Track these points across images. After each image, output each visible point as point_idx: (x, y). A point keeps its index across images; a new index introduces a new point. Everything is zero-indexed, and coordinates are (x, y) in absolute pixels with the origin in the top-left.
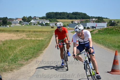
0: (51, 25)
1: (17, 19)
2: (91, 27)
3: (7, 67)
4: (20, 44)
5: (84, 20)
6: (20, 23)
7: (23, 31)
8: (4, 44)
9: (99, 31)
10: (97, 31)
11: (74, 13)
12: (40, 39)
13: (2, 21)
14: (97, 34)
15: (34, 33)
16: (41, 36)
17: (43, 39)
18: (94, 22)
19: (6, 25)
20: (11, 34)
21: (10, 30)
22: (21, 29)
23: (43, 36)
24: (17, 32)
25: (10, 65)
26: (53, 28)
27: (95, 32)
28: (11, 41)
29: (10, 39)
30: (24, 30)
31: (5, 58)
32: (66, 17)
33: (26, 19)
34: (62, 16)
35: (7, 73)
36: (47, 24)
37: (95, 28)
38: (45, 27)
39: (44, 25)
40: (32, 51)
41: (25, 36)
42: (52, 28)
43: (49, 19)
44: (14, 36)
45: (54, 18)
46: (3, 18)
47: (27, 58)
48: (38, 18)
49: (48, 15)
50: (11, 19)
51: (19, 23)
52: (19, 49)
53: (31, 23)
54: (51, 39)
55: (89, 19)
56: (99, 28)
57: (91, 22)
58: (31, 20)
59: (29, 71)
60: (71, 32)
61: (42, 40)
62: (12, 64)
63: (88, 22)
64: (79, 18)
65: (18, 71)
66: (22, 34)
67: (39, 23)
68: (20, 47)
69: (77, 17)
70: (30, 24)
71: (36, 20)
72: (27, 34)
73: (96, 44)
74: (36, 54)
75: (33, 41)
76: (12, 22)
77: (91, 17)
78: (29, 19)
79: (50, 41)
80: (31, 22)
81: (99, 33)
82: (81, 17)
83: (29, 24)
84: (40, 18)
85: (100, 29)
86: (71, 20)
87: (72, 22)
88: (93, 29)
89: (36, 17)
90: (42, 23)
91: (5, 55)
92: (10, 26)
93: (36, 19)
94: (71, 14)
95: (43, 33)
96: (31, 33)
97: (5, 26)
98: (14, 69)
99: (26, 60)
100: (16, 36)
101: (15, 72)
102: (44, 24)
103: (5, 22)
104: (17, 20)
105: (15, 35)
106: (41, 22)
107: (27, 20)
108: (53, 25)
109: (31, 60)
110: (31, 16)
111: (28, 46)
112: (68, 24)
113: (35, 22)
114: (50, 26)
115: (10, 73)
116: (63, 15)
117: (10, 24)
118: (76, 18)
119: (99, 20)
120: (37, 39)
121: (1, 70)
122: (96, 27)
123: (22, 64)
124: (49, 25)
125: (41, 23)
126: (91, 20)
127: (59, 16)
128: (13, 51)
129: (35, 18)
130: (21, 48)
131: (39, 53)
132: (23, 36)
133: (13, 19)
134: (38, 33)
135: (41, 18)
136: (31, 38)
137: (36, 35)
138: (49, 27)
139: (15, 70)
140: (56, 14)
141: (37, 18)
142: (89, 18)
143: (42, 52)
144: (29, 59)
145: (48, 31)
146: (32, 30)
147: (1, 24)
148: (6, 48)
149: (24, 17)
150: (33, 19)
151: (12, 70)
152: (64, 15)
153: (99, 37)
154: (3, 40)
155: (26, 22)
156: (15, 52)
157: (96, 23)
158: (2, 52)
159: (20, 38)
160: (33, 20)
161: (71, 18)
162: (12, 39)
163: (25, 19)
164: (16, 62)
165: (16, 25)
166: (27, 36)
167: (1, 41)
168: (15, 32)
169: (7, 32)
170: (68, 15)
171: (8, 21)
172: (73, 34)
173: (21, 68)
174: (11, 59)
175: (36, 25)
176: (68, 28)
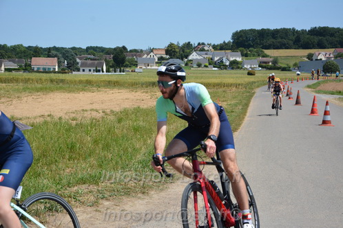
0: (245, 66)
1: (152, 50)
3: (132, 184)
6: (160, 63)
8: (120, 121)
11: (317, 31)
13: (113, 58)
16: (219, 97)
19: (122, 68)
20: (136, 92)
21: (133, 81)
23: (224, 99)
26: (254, 75)
28: (137, 111)
29: (135, 106)
31: (124, 158)
32: (291, 42)
33: (177, 50)
34: (280, 40)
35: (133, 199)
36: (234, 65)
38: (230, 71)
39: (225, 67)
42: (249, 74)
43: (241, 48)
44: (144, 98)
45: (256, 47)
46: (115, 49)
48: (211, 48)
49: (238, 39)
50: (135, 51)
51: (157, 63)
53: (191, 60)
54: (247, 105)
58: (189, 54)
60: (306, 85)
64: (331, 43)
65: (163, 194)
67: (211, 62)
69: (325, 41)
70: (186, 64)
71: (204, 52)
76: (139, 60)
78: (183, 51)
79: (246, 112)
80: (190, 57)
82: (337, 41)
83: (183, 65)
84: (215, 47)
87: (310, 57)
89: (203, 44)
90: (222, 62)
91: (125, 150)
92: (132, 71)
93: (203, 50)
94: (308, 34)
95: (224, 89)
97: (120, 72)
98: (151, 187)
100: (149, 97)
101: (154, 196)
102: (228, 64)
103: (120, 59)
104: (152, 54)
105: (147, 95)
106: (218, 58)
107: (178, 54)
108: (251, 65)
110: (189, 43)
112: (297, 62)
113: (201, 57)
114: (244, 69)
115: (139, 198)
116: (282, 38)
117: (132, 64)
118: (321, 46)
121: (117, 191)
124: (240, 66)
125: (218, 60)
127: (270, 41)
128: (145, 141)
129: (200, 48)
133: (142, 51)
135: (218, 48)
138: (242, 71)
139: (152, 193)
140: (263, 34)
141: (206, 48)
145: (239, 84)
147: (111, 64)
148: (125, 131)
149: (171, 45)
150: (195, 49)
151: (144, 190)
152: (287, 36)
154: (117, 109)
155: (177, 58)
156: (149, 141)
158: (116, 141)
160: (194, 53)
161: (305, 47)
162: (141, 107)
163: (175, 52)
165: (149, 67)
167: (112, 112)
168: (147, 87)
169: (127, 88)
170: (297, 36)
171: (129, 56)
172: (313, 91)
173: (170, 185)
174: (140, 162)
175: (203, 66)
176: (298, 75)
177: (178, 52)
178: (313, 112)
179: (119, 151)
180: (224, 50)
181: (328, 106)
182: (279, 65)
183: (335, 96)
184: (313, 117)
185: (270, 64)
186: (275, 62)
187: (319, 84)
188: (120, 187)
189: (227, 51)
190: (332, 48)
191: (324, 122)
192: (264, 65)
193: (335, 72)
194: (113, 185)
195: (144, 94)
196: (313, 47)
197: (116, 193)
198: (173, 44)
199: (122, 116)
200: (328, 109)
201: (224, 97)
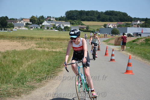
1: (22, 19)
2: (133, 33)
3: (12, 91)
4: (28, 57)
5: (123, 23)
6: (27, 26)
7: (32, 38)
8: (5, 57)
9: (147, 40)
10: (143, 40)
11: (109, 13)
12: (58, 50)
14: (144, 44)
15: (48, 42)
17: (61, 50)
18: (138, 27)
19: (5, 28)
20: (13, 41)
21: (12, 36)
22: (28, 35)
23: (61, 47)
24: (23, 39)
25: (16, 88)
27: (140, 41)
28: (14, 52)
29: (13, 49)
30: (33, 36)
31: (7, 77)
32: (96, 18)
33: (36, 20)
34: (90, 16)
37: (140, 35)
38: (64, 32)
39: (62, 30)
40: (46, 68)
41: (35, 46)
43: (70, 20)
44: (18, 45)
45: (78, 20)
46: (1, 18)
47: (40, 78)
48: (54, 19)
49: (68, 15)
50: (13, 19)
51: (25, 26)
52: (27, 64)
53: (43, 26)
55: (131, 21)
56: (146, 35)
57: (134, 26)
58: (43, 22)
59: (44, 97)
60: (103, 40)
61: (60, 53)
62: (19, 86)
63: (129, 27)
64: (116, 19)
65: (29, 96)
66: (30, 42)
67: (54, 27)
68: (28, 62)
69: (113, 18)
70: (41, 28)
71: (51, 22)
72: (38, 42)
73: (141, 60)
74: (52, 72)
75: (47, 54)
76: (15, 24)
77: (135, 18)
78: (39, 21)
80: (43, 24)
81: (146, 43)
82: (118, 18)
83: (39, 28)
84: (56, 19)
85: (148, 38)
86: (103, 23)
87: (105, 26)
88: (138, 38)
89: (50, 17)
90: (60, 27)
91: (8, 73)
92: (11, 30)
93: (50, 20)
94: (104, 14)
95: (61, 41)
96: (43, 41)
97: (4, 30)
98: (22, 93)
99: (39, 81)
100: (21, 45)
101: (24, 97)
102: (63, 28)
103: (4, 23)
104: (22, 21)
105: (19, 43)
106: (58, 25)
107: (37, 22)
109: (46, 80)
110: (43, 16)
111: (40, 61)
112: (99, 28)
113: (49, 24)
115: (16, 98)
117: (11, 26)
118: (111, 20)
119: (147, 24)
120: (52, 51)
121: (4, 95)
122: (142, 34)
123: (33, 87)
124: (69, 29)
125: (58, 26)
126: (133, 23)
127: (85, 17)
128: (19, 68)
129: (49, 19)
130: (30, 63)
131: (57, 72)
132: (32, 45)
133: (16, 19)
134: (54, 42)
135: (58, 19)
136: (44, 49)
137: (51, 44)
139: (23, 95)
140: (82, 13)
141: (52, 19)
142: (131, 19)
143: (62, 70)
144: (42, 79)
146: (44, 37)
148: (8, 63)
149: (33, 17)
150: (46, 19)
151: (19, 94)
152: (94, 14)
153: (146, 50)
154: (3, 51)
155: (36, 24)
156: (21, 68)
157: (142, 28)
158: (3, 68)
159: (28, 48)
160: (45, 22)
161: (103, 20)
162: (17, 50)
163: (35, 20)
164: (25, 84)
165: (21, 28)
166: (38, 46)
168: (19, 39)
169: (8, 39)
170: (99, 15)
171: (9, 22)
172: (106, 44)
173: (32, 92)
174: (16, 79)
175: (50, 29)
176: (99, 35)
177: (36, 21)
178: (106, 54)
179: (4, 73)
180: (61, 20)
181: (113, 52)
182: (89, 30)
183: (117, 46)
184: (106, 57)
185: (85, 29)
186: (87, 28)
187: (109, 40)
188: (5, 93)
189: (62, 21)
190: (116, 22)
191: (111, 60)
192: (82, 29)
193: (117, 34)
194: (1, 92)
195: (18, 43)
196: (107, 21)
197: (3, 96)
198: (34, 16)
199: (6, 55)
200: (113, 53)
201: (61, 45)
